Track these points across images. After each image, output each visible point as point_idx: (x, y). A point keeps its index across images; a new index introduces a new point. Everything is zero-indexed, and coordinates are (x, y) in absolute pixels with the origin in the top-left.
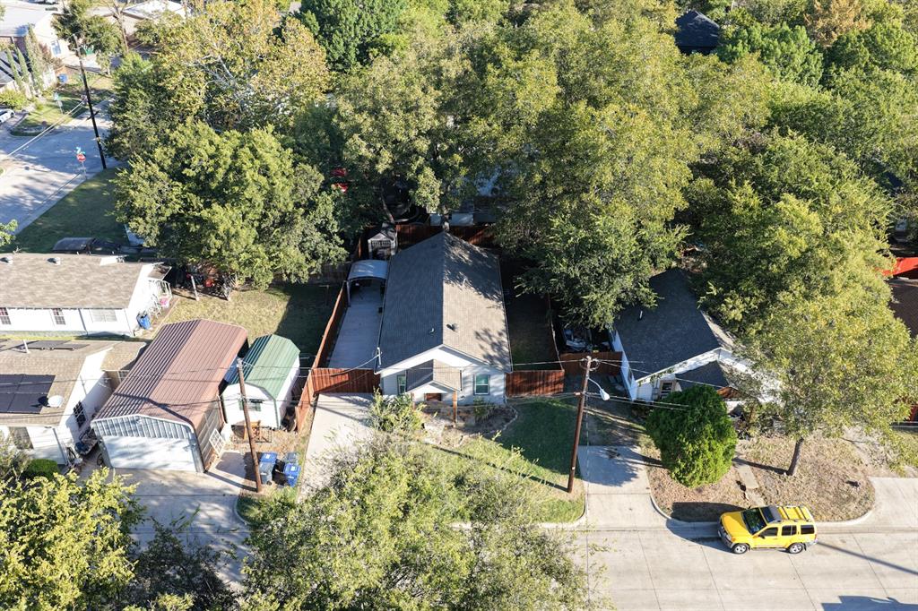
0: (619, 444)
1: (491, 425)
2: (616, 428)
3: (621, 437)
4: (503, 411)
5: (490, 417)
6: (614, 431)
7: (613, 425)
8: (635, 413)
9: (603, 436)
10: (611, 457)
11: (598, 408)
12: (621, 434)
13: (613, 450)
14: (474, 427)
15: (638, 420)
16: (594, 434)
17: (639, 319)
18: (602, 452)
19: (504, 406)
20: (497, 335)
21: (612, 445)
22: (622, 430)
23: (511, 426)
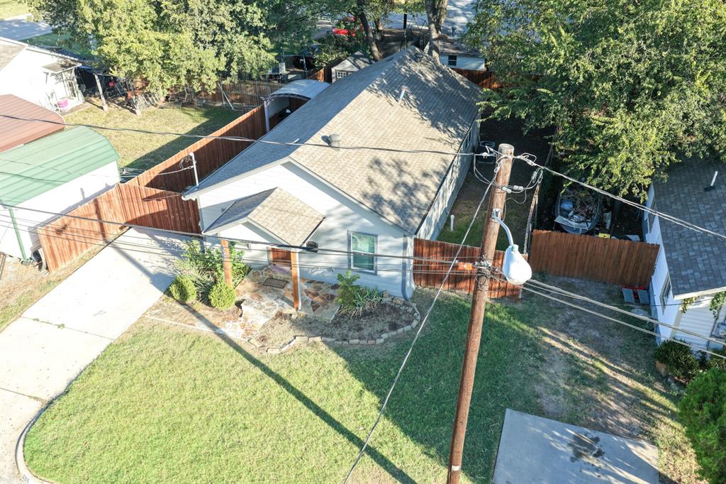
0: (605, 429)
1: (360, 329)
2: (605, 390)
3: (614, 413)
4: (394, 309)
5: (365, 314)
6: (600, 396)
7: (602, 383)
8: (662, 368)
9: (575, 401)
10: (578, 455)
11: (582, 342)
12: (614, 406)
13: (586, 439)
14: (327, 325)
15: (667, 385)
16: (556, 393)
17: (709, 189)
18: (561, 437)
19: (400, 301)
20: (417, 174)
21: (589, 425)
22: (619, 398)
23: (394, 339)
